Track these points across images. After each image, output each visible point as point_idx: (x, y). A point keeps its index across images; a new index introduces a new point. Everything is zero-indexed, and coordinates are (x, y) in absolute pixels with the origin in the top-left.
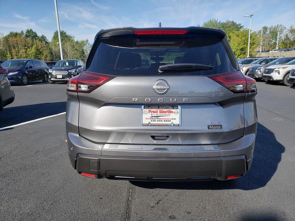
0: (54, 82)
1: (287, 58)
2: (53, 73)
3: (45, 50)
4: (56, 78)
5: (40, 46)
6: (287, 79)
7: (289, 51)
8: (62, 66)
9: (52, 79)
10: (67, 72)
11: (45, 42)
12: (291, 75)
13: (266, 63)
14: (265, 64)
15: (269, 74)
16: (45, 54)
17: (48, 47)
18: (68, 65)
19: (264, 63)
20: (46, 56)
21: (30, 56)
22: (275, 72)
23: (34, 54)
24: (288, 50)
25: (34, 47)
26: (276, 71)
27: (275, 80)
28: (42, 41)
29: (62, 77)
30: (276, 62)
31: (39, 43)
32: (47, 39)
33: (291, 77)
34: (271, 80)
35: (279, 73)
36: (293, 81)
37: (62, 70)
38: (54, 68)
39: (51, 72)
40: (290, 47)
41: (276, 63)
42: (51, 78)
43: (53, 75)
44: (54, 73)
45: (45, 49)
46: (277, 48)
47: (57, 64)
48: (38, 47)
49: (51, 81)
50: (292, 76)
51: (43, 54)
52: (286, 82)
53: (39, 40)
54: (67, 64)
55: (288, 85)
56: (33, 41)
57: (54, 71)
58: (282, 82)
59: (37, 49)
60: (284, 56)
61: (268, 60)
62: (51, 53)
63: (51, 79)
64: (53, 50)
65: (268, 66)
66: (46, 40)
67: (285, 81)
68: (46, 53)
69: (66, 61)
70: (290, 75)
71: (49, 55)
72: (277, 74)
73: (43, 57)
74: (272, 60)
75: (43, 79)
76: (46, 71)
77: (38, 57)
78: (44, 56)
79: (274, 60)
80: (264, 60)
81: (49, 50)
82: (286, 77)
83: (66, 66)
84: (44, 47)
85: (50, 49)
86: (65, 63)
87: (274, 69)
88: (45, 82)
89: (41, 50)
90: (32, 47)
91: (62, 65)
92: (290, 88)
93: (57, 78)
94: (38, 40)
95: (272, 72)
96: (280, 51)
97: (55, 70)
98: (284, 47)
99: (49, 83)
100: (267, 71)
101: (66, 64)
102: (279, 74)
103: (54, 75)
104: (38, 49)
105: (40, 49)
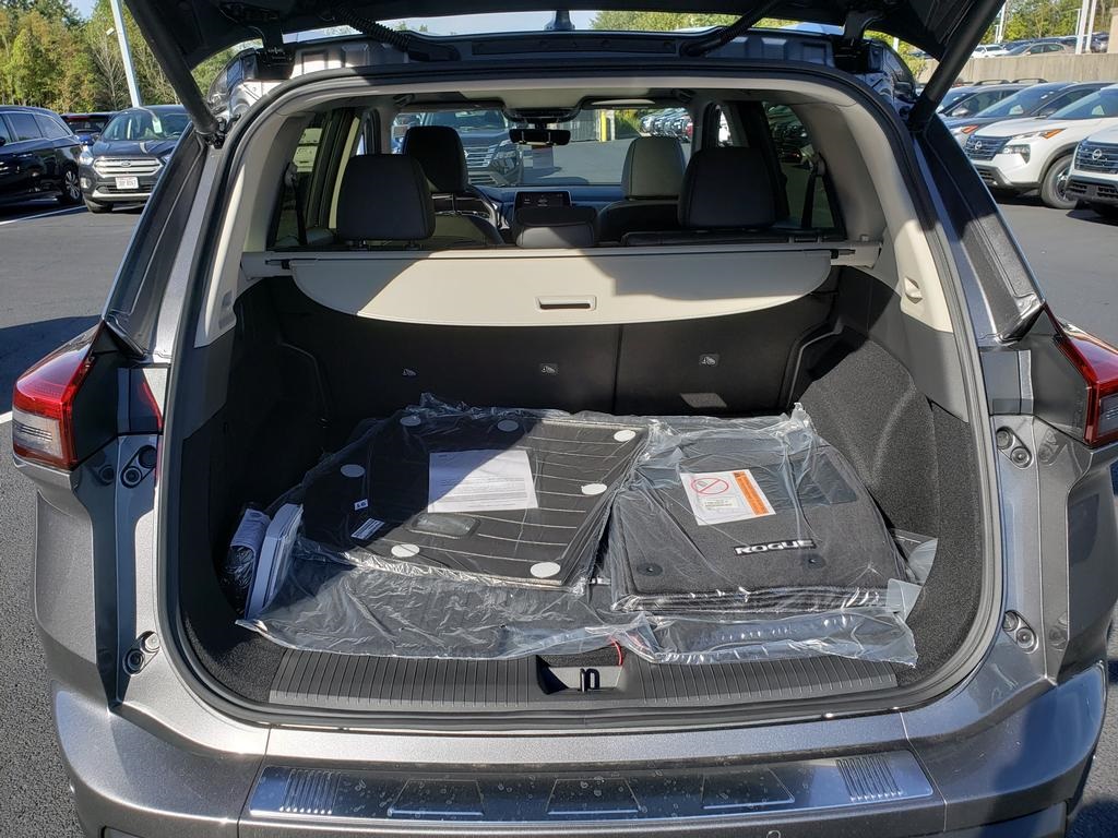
0: (107, 207)
1: (1055, 90)
2: (97, 170)
3: (71, 54)
4: (112, 189)
5: (45, 40)
6: (1056, 179)
7: (1051, 51)
8: (135, 137)
9: (96, 194)
10: (158, 161)
11: (64, 19)
12: (1076, 166)
13: (973, 110)
14: (965, 115)
15: (985, 158)
16: (69, 74)
17: (81, 41)
18: (160, 131)
19: (964, 111)
20: (77, 83)
21: (10, 81)
22: (1009, 150)
23: (24, 72)
24: (1047, 49)
25: (18, 42)
26: (1014, 147)
27: (1007, 182)
28: (50, 16)
29: (136, 186)
30: (1009, 107)
31: (41, 25)
32: (74, 7)
33: (1074, 172)
34: (995, 183)
35: (1026, 156)
36: (1084, 192)
37: (136, 154)
38: (99, 143)
39: (89, 161)
40: (1047, 32)
41: (1012, 112)
42: (90, 191)
43: (99, 179)
44: (103, 167)
45: (70, 49)
46: (999, 38)
47: (112, 127)
48: (39, 42)
49: (92, 204)
50: (1082, 168)
51: (61, 74)
52: (1051, 194)
53: (42, 13)
54: (157, 126)
55: (1057, 205)
56: (16, 17)
57: (103, 158)
58: (1035, 192)
59: (36, 54)
60: (1041, 81)
61: (978, 98)
62: (98, 70)
63: (91, 193)
64: (105, 53)
65: (980, 126)
66: (68, 10)
67: (1047, 187)
68: (73, 66)
69: (151, 113)
70: (1073, 166)
71: (90, 76)
72: (1018, 158)
73: (64, 86)
74: (993, 97)
75: (61, 193)
76: (70, 157)
77: (40, 84)
78: (67, 81)
79: (1003, 97)
80: (964, 98)
81: (86, 55)
82: (1055, 172)
83: (151, 134)
84: (63, 42)
85: (89, 50)
86: (147, 123)
87: (1008, 139)
88: (70, 203)
89: (52, 56)
90: (12, 42)
91: (138, 131)
92: (1069, 215)
93: (118, 188)
94: (35, 13)
95: (999, 151)
96: (1012, 54)
97: (110, 154)
98: (1023, 34)
99: (86, 210)
100: (978, 146)
101: (152, 128)
102: (1027, 160)
103: (104, 176)
104: (38, 51)
105: (48, 50)
